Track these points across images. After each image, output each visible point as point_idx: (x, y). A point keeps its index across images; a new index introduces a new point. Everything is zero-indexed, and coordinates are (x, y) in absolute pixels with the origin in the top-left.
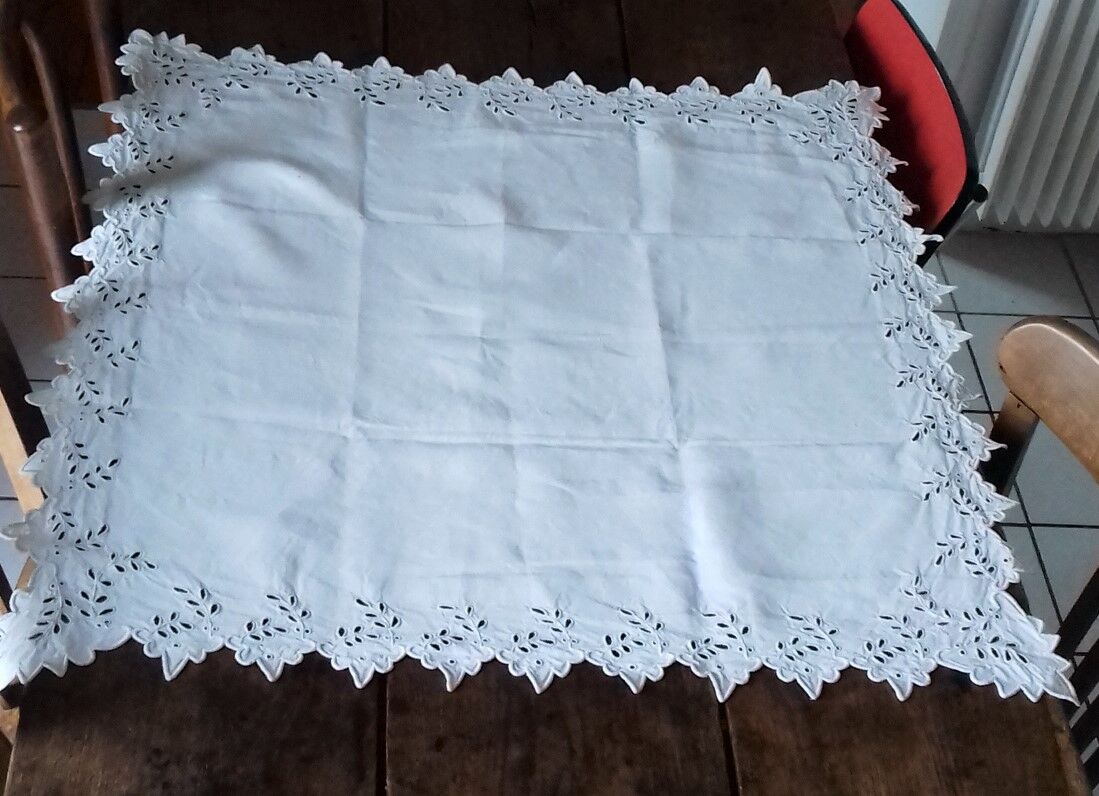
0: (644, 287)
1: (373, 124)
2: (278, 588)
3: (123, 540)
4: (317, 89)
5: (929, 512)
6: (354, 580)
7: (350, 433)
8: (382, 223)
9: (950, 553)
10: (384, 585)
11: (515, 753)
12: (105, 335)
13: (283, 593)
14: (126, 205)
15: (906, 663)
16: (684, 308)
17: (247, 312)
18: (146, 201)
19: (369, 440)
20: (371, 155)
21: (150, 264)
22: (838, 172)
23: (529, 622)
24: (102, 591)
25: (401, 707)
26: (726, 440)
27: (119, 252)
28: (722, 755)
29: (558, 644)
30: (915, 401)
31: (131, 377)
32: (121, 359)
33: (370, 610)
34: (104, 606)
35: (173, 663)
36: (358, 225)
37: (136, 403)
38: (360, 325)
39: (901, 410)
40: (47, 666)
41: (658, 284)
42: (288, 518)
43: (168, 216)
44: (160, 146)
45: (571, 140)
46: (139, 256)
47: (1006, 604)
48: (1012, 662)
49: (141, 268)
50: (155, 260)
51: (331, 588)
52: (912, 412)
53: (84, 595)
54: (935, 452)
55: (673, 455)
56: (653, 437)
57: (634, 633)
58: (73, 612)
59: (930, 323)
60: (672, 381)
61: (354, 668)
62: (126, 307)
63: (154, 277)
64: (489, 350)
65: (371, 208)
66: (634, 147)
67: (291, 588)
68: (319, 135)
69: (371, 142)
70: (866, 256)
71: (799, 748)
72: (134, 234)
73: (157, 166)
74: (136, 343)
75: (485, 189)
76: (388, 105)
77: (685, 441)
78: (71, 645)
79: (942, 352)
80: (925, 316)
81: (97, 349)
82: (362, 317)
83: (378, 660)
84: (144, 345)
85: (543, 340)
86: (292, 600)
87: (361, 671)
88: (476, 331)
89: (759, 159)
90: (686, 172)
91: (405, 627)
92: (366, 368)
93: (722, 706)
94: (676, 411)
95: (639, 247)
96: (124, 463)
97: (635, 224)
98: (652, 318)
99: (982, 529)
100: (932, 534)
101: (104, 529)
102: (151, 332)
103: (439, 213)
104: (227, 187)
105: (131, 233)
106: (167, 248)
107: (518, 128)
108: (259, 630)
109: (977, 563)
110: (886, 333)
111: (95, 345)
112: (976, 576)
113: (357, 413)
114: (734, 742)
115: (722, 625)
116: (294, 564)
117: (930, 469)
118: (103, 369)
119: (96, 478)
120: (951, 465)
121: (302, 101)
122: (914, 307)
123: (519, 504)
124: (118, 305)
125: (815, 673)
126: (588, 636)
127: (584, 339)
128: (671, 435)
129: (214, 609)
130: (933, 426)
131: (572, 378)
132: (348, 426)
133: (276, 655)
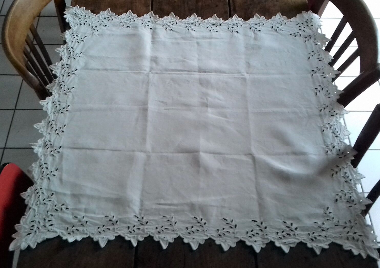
0: (150, 128)
1: (255, 208)
2: (258, 33)
3: (300, 40)
4: (283, 227)
5: (82, 49)
6: (240, 37)
7: (246, 74)
8: (246, 155)
9: (82, 38)
10: (232, 36)
11: (200, 4)
12: (327, 96)
13: (257, 32)
14: (340, 148)
15: (105, 16)
16: (137, 120)
17: (285, 110)
18: (334, 151)
19: (240, 73)
20: (254, 190)
21: (323, 124)
22: (56, 186)
23: (196, 28)
24: (300, 28)
25: (226, 12)
26: (134, 73)
27: (335, 127)
28: (154, 3)
29: (189, 23)
30: (71, 82)
31: (314, 82)
32: (319, 88)
33: (235, 30)
34: (299, 25)
35: (279, 15)
36: (254, 151)
37: (309, 75)
38: (248, 110)
39: (76, 80)
40: (307, 12)
41: (144, 129)
42: (259, 48)
43: (325, 147)
44: (339, 182)
45: (169, 202)
46: (327, 126)
47: (73, 25)
48: (78, 13)
49: (325, 122)
50: (322, 125)
51: (246, 35)
52: (74, 78)
53: (304, 27)
54: (72, 65)
55: (151, 69)
56: (156, 75)
57: (170, 25)
58: (305, 24)
59: (51, 111)
60: (147, 92)
61: (237, 18)
62: (324, 106)
63: (319, 120)
64: (205, 101)
65: (250, 161)
66: (142, 201)
67: (255, 33)
68: (277, 197)
69: (255, 196)
70: (62, 140)
71: (136, 2)
72: (333, 136)
73: (336, 170)
74: (316, 94)
75: (207, 171)
76: (251, 220)
77: (147, 73)
78: (303, 17)
79: (53, 99)
80: (52, 114)
81: (327, 91)
82: (247, 113)
83: (232, 20)
84: (314, 94)
85: (187, 106)
86: (254, 31)
87: (236, 18)
88: (209, 110)
89: (88, 192)
90: (122, 185)
91: (226, 27)
92: (244, 96)
93: (152, 10)
94: (148, 82)
95: (148, 146)
96: (307, 59)
97: (149, 157)
98: (149, 113)
99: (70, 43)
100: (84, 44)
101: (305, 42)
102: (313, 99)
103: (225, 161)
104: (306, 163)
105: (334, 136)
106: (319, 132)
107: (192, 207)
108: (261, 24)
109: (75, 35)
110: (69, 107)
111: (328, 92)
112: (78, 32)
113: (244, 79)
114: (151, 5)
115: (148, 25)
116: (255, 39)
117: (76, 60)
118: (323, 83)
119: (312, 54)
120: (70, 61)
121: (290, 219)
122: (54, 118)
123: (197, 56)
124: (327, 106)
125: (127, 16)
126: (182, 25)
127: (174, 108)
128: (151, 75)
129: (273, 27)
130: (69, 73)
131: (179, 93)
132: (247, 76)
133: (256, 20)
